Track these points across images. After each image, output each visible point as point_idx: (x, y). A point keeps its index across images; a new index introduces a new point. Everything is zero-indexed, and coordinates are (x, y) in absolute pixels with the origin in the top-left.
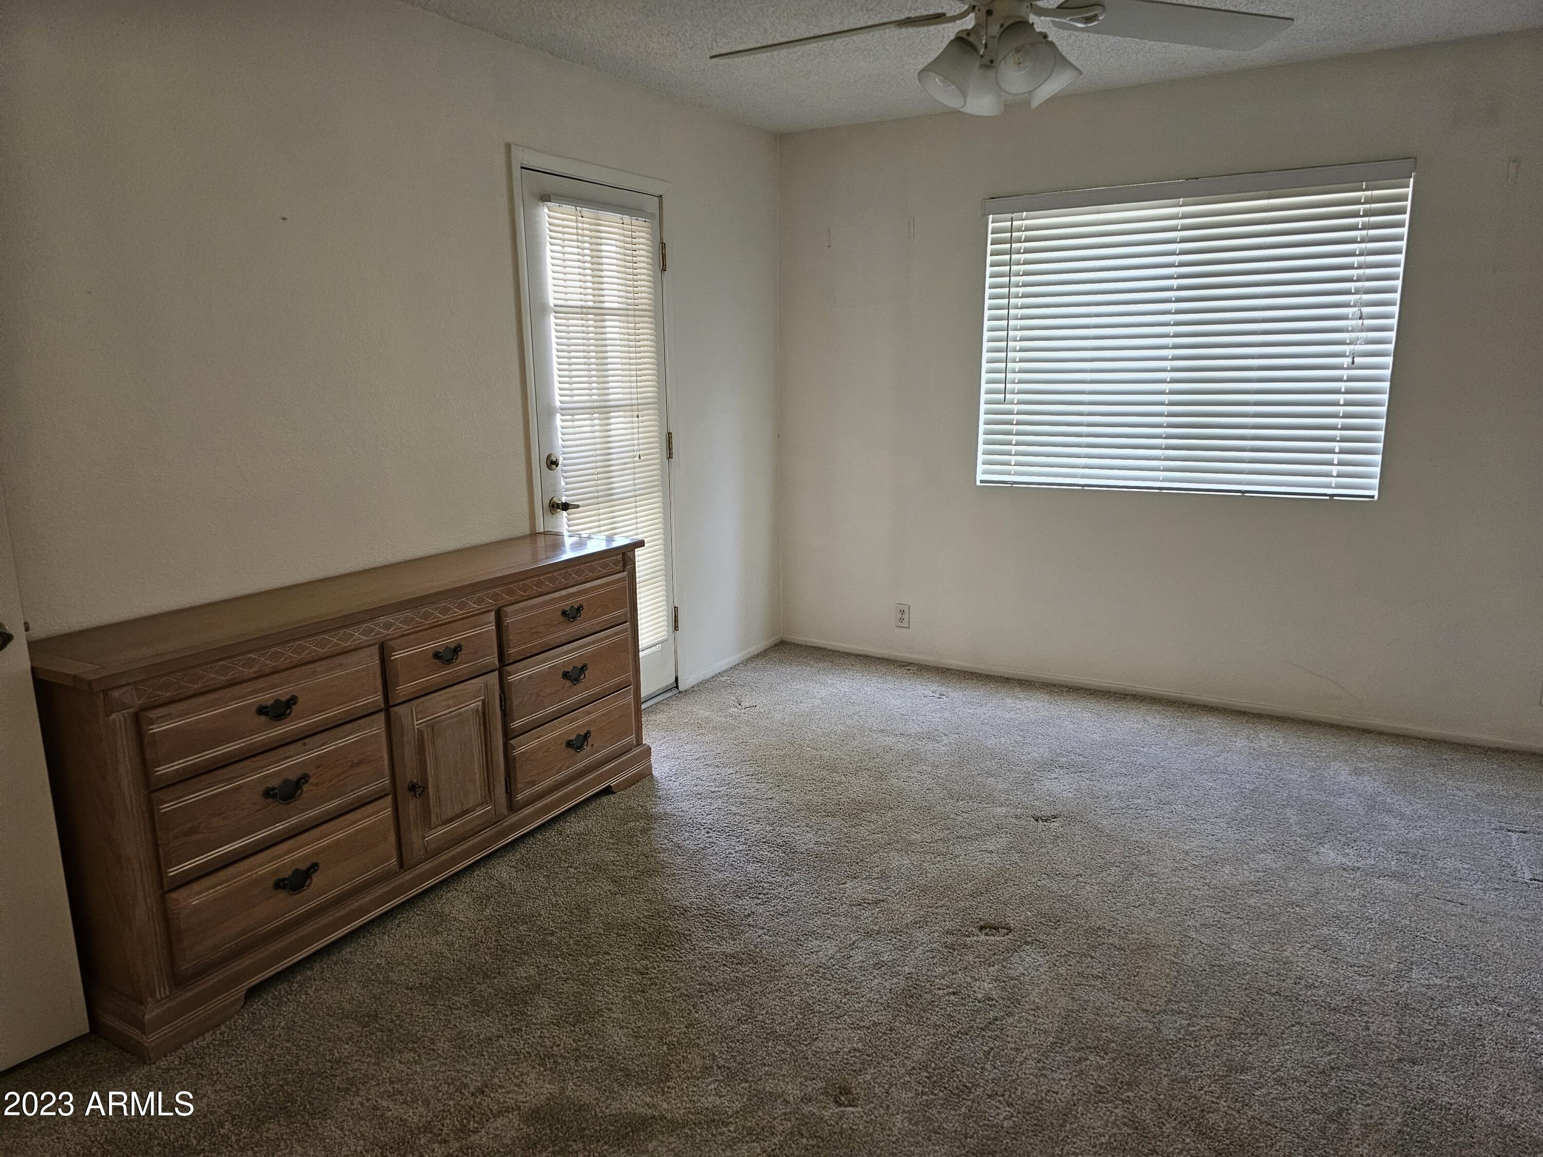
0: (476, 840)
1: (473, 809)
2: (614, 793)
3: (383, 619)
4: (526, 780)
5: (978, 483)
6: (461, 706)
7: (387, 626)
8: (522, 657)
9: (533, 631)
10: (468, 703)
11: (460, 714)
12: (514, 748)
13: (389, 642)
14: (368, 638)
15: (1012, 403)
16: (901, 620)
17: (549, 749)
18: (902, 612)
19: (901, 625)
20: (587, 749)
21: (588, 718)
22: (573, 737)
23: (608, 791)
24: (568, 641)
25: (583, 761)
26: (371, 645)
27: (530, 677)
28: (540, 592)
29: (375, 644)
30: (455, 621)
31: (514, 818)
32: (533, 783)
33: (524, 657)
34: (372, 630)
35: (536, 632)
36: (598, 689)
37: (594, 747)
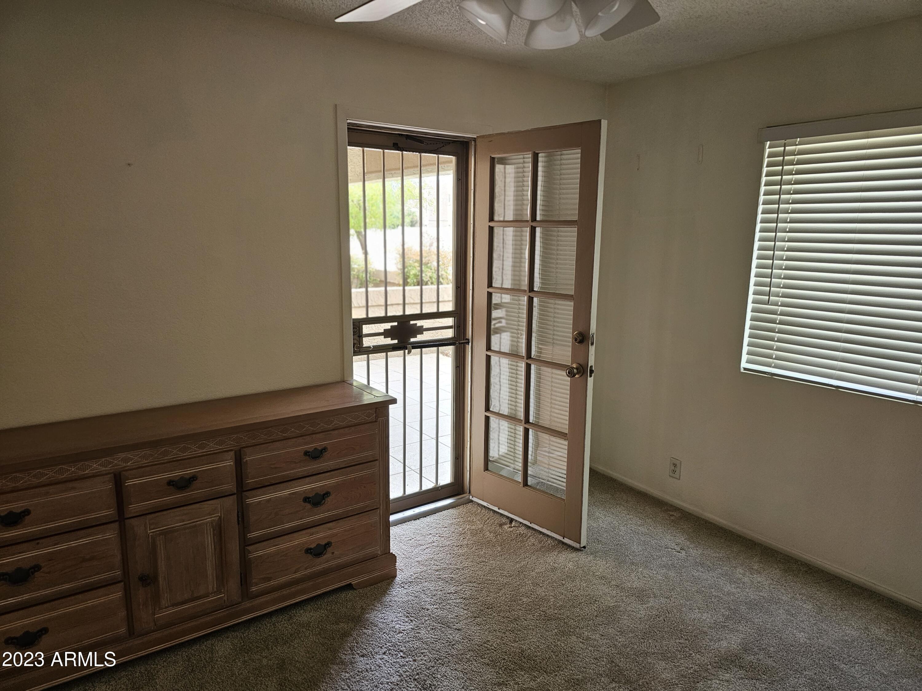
0: (208, 619)
1: (207, 595)
2: (355, 589)
3: (122, 455)
4: (261, 577)
5: (742, 370)
6: (196, 520)
7: (126, 460)
8: (260, 486)
9: (272, 466)
10: (203, 518)
11: (195, 526)
12: (250, 552)
13: (124, 472)
14: (107, 469)
15: (776, 305)
16: (674, 471)
17: (286, 554)
18: (675, 465)
19: (673, 475)
20: (328, 556)
21: (329, 532)
22: (312, 546)
23: (349, 587)
24: (310, 474)
25: (321, 564)
26: (106, 474)
27: (269, 501)
28: (284, 436)
29: (110, 473)
30: (195, 457)
31: (247, 604)
32: (269, 579)
33: (262, 485)
34: (110, 463)
35: (276, 468)
36: (340, 511)
37: (334, 554)
